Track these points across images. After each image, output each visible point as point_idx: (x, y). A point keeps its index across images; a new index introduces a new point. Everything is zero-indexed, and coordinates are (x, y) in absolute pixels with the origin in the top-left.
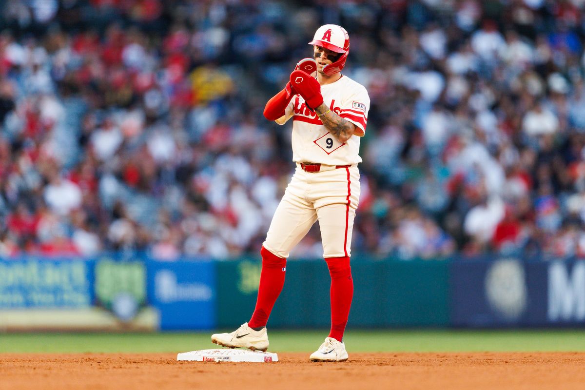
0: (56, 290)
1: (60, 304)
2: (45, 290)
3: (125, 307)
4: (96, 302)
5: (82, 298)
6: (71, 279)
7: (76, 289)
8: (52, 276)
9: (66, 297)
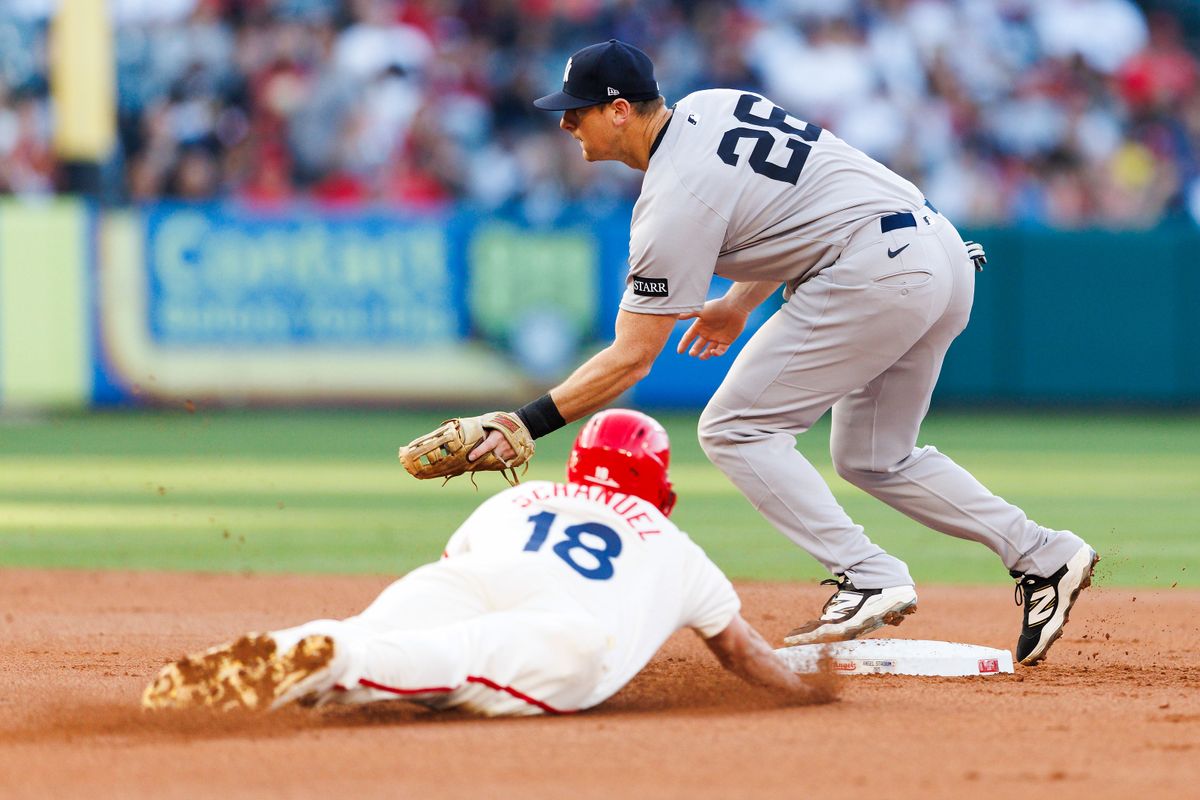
0: (371, 301)
1: (380, 335)
2: (342, 299)
3: (543, 342)
4: (470, 330)
5: (436, 321)
7: (420, 298)
8: (362, 264)
9: (398, 317)
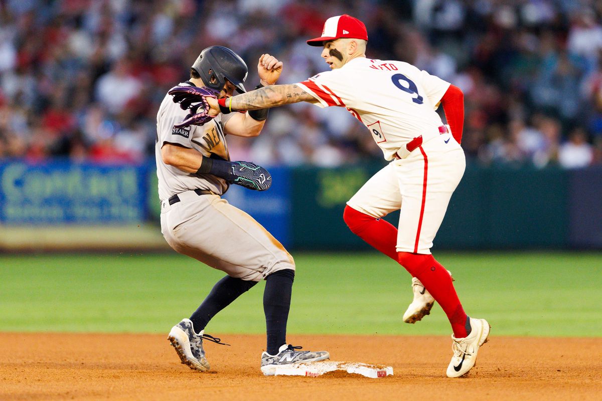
0: (103, 203)
1: (107, 219)
2: (89, 202)
5: (132, 212)
6: (120, 190)
7: (125, 201)
8: (98, 186)
9: (115, 211)
